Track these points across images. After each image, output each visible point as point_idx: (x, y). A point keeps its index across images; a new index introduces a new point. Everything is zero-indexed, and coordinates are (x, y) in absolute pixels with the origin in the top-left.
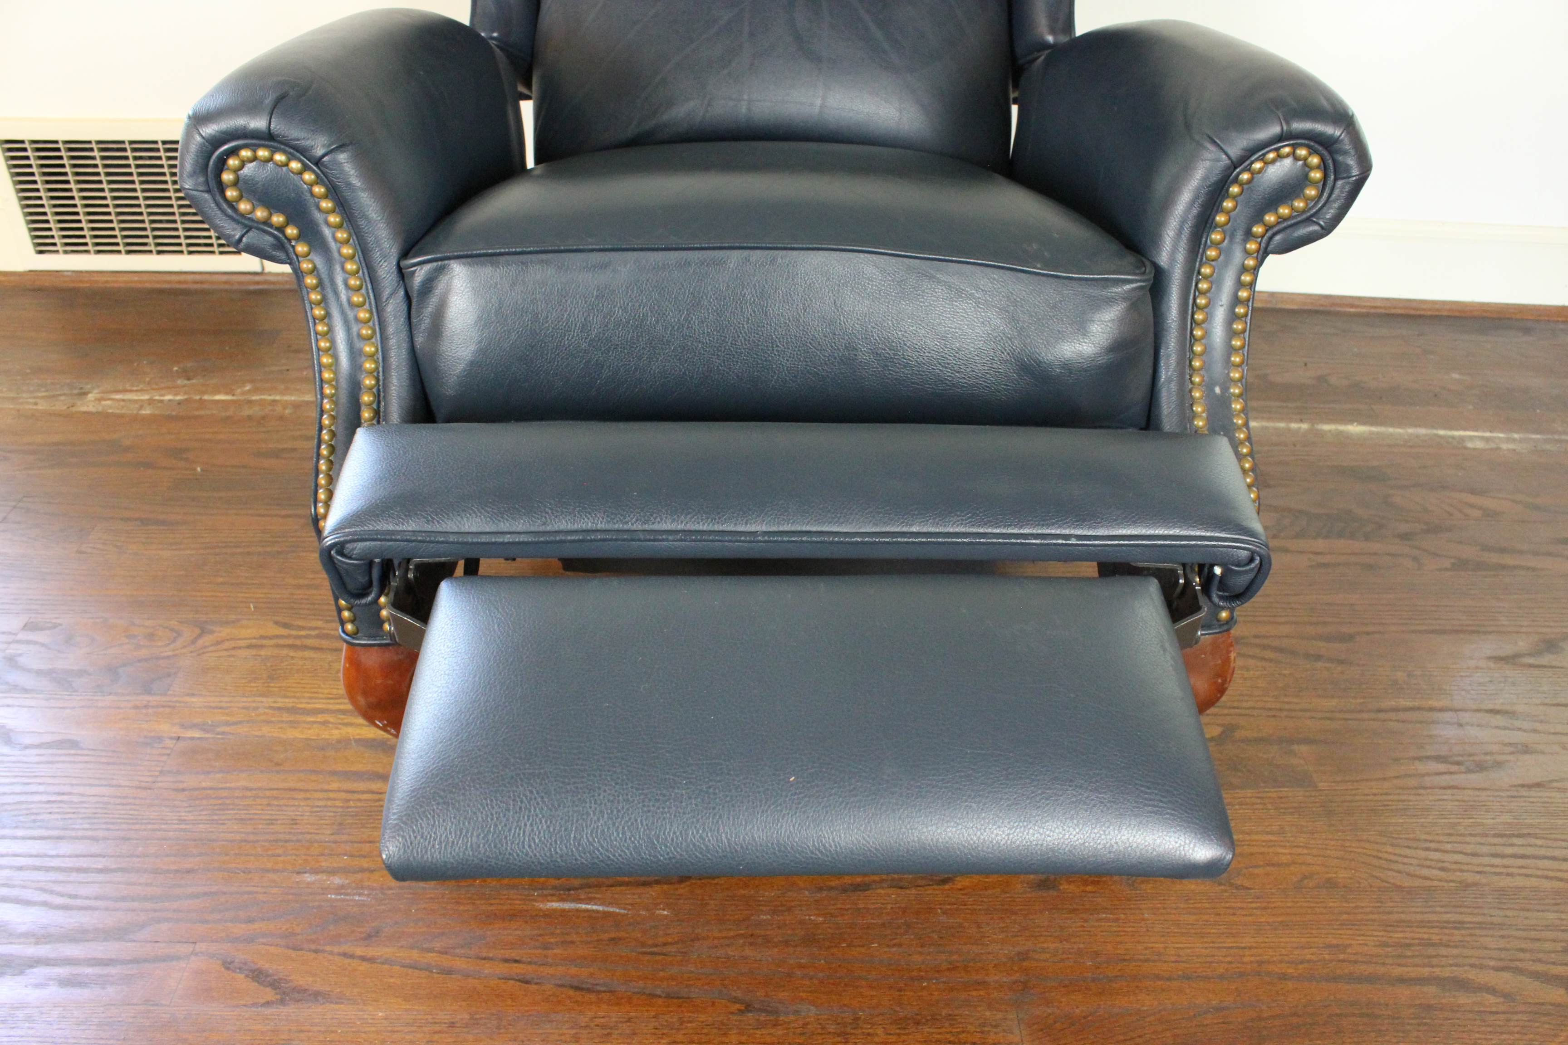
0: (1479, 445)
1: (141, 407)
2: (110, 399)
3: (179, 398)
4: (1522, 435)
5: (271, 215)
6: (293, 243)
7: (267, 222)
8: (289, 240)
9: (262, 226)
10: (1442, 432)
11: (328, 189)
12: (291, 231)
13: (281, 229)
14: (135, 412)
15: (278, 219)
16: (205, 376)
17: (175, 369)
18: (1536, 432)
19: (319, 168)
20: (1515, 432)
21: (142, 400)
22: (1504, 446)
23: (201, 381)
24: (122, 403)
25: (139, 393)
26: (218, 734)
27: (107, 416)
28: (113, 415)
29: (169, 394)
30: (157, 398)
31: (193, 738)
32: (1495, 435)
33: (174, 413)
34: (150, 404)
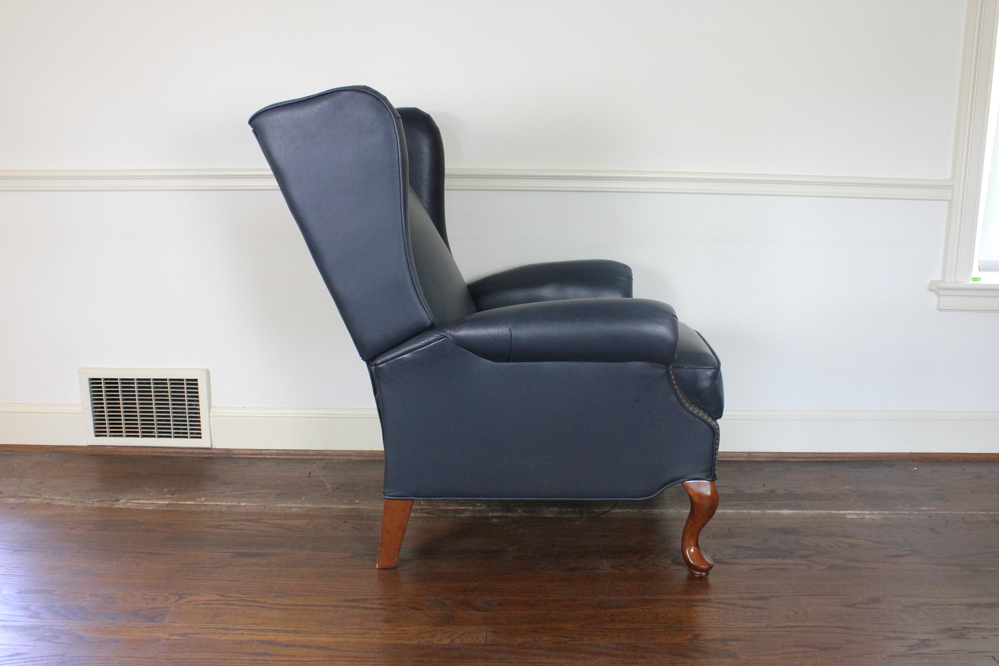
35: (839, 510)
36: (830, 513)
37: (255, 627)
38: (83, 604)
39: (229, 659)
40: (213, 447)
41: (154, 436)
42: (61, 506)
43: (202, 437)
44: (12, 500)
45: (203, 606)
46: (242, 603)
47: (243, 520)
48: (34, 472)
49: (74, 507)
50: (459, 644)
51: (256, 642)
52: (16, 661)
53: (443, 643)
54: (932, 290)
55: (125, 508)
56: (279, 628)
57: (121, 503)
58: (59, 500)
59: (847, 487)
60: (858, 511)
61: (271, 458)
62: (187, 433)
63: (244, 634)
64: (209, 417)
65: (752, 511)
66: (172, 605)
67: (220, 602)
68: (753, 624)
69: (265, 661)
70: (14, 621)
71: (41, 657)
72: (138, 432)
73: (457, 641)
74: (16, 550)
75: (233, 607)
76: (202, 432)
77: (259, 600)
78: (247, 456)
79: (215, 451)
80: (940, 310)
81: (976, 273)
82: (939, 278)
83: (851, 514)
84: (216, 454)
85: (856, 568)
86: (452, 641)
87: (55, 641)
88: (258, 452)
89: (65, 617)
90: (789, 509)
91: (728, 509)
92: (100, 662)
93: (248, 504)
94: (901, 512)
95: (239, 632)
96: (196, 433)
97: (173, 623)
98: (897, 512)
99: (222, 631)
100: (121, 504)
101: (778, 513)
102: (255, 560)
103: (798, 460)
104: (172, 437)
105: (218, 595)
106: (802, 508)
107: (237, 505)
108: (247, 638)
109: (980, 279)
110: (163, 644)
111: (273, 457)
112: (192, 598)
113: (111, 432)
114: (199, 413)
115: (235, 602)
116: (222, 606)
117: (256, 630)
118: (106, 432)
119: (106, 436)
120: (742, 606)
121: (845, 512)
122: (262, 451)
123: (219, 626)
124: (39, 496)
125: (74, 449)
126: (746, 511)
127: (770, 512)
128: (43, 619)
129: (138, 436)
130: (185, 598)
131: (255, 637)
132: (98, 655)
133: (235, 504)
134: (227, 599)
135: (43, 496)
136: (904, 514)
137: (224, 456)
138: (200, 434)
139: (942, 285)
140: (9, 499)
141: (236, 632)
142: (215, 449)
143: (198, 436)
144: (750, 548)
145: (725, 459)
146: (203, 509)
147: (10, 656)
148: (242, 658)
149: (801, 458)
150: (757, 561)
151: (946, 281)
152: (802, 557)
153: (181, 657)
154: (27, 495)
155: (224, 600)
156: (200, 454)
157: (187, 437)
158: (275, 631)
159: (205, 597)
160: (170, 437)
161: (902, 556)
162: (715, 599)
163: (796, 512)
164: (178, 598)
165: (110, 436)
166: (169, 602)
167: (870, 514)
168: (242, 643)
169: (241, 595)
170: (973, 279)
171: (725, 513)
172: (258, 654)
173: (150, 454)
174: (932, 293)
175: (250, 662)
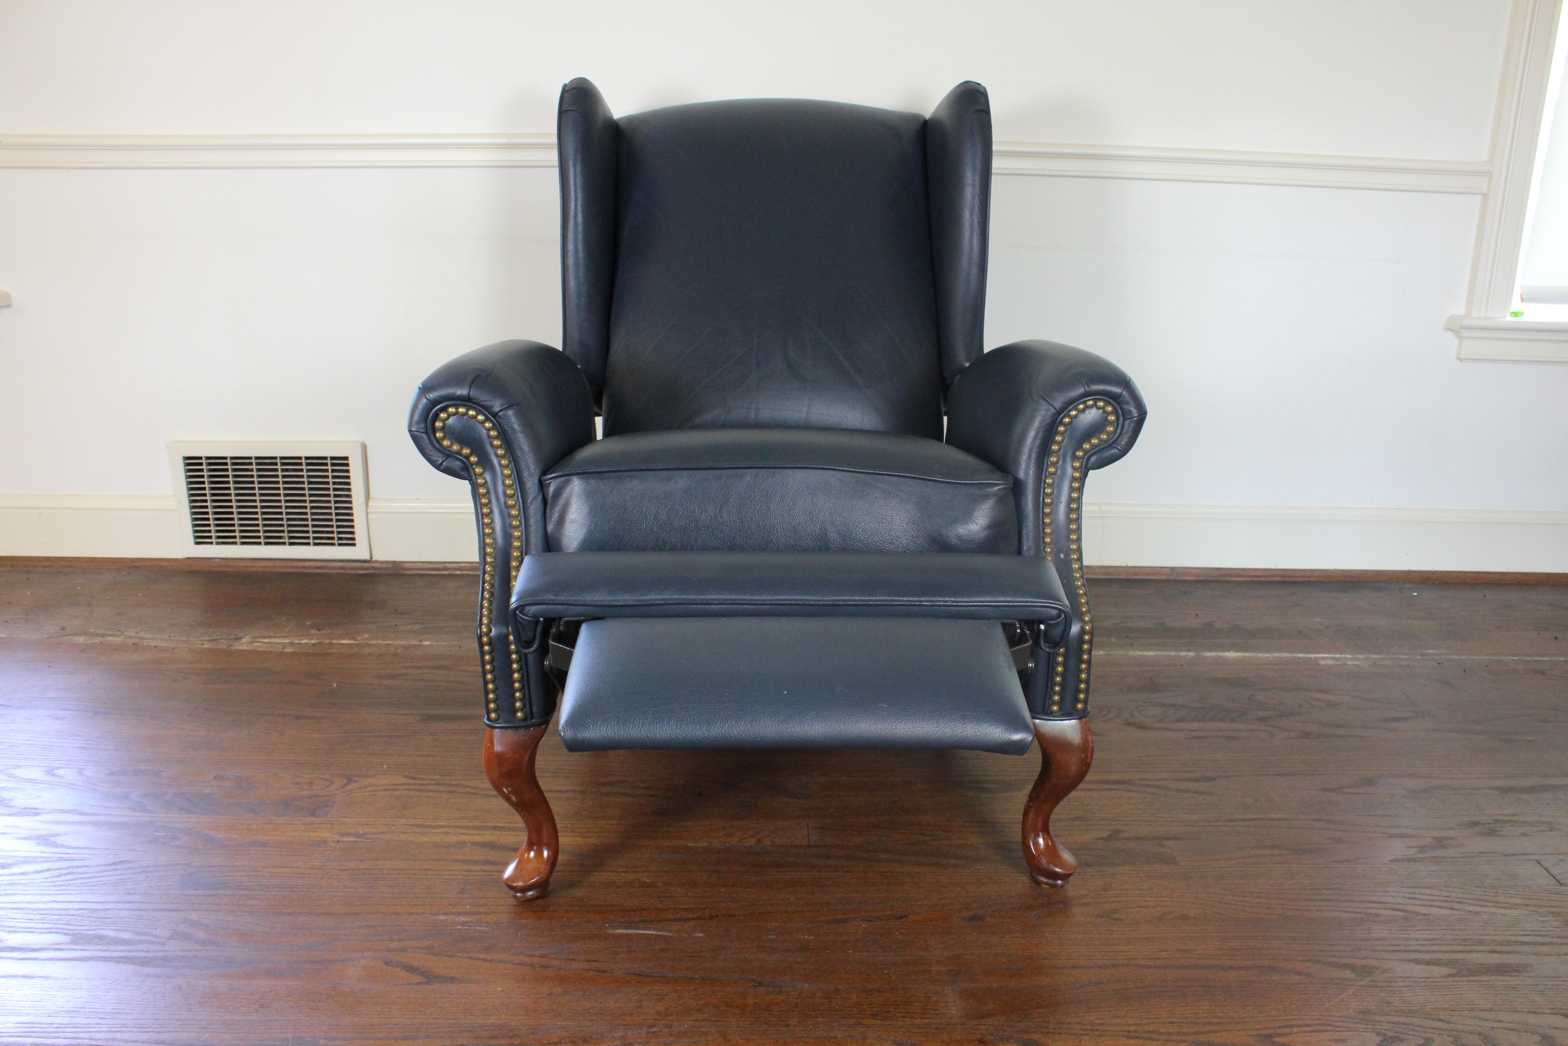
0: (1330, 662)
1: (284, 647)
2: (258, 642)
3: (313, 642)
4: (1365, 656)
5: (462, 448)
6: (474, 467)
7: (459, 453)
8: (472, 465)
9: (456, 455)
10: (1301, 655)
11: (499, 433)
12: (473, 459)
13: (467, 457)
14: (280, 650)
15: (466, 451)
16: (331, 628)
17: (308, 623)
18: (1376, 653)
19: (495, 419)
20: (1360, 654)
21: (284, 643)
22: (1349, 663)
23: (329, 631)
24: (269, 645)
25: (282, 639)
26: (368, 839)
27: (259, 652)
28: (264, 652)
29: (305, 639)
30: (296, 641)
31: (349, 842)
32: (1343, 656)
33: (311, 651)
34: (291, 645)
35: (1308, 653)
36: (1295, 657)
37: (465, 823)
38: (207, 791)
39: (431, 870)
40: (374, 559)
41: (284, 544)
42: (155, 647)
43: (357, 544)
44: (81, 639)
45: (385, 793)
46: (442, 788)
47: (428, 667)
48: (108, 598)
49: (174, 649)
50: (769, 846)
51: (469, 844)
52: (120, 872)
53: (746, 845)
54: (1451, 330)
55: (250, 651)
56: (501, 825)
57: (243, 643)
58: (151, 639)
59: (1318, 620)
60: (1336, 654)
61: (463, 575)
62: (333, 538)
63: (449, 833)
64: (367, 514)
65: (1182, 654)
66: (337, 792)
67: (409, 787)
68: (1196, 817)
69: (485, 871)
70: (110, 815)
71: (156, 866)
72: (259, 537)
73: (767, 842)
74: (97, 713)
75: (430, 794)
76: (357, 536)
77: (467, 783)
78: (426, 572)
79: (376, 565)
80: (1461, 360)
81: (1516, 305)
82: (1461, 311)
83: (1326, 658)
84: (378, 569)
85: (1338, 736)
86: (759, 841)
87: (172, 844)
88: (441, 566)
89: (183, 809)
90: (1235, 651)
91: (1147, 650)
92: (243, 874)
93: (435, 643)
94: (1398, 656)
95: (443, 830)
96: (347, 539)
97: (342, 817)
98: (1393, 656)
99: (417, 830)
100: (245, 644)
101: (1220, 657)
102: (454, 726)
103: (1244, 579)
104: (312, 544)
105: (405, 776)
106: (1255, 649)
107: (419, 645)
108: (455, 839)
109: (1522, 313)
110: (332, 849)
111: (464, 572)
112: (367, 781)
113: (219, 537)
114: (351, 508)
115: (430, 787)
116: (412, 793)
117: (468, 828)
118: (210, 537)
119: (211, 543)
120: (1178, 790)
121: (1317, 655)
122: (447, 565)
123: (412, 821)
124: (120, 633)
125: (164, 564)
126: (1173, 653)
127: (1208, 654)
128: (151, 812)
129: (260, 543)
130: (356, 781)
131: (465, 838)
132: (239, 864)
133: (413, 642)
134: (419, 782)
135: (126, 633)
136: (1402, 659)
137: (390, 572)
138: (354, 539)
139: (1466, 322)
140: (76, 638)
141: (437, 831)
142: (376, 562)
143: (350, 542)
144: (1183, 706)
145: (1136, 577)
146: (367, 651)
147: (111, 865)
148: (450, 868)
149: (1248, 576)
150: (1194, 725)
151: (1472, 315)
152: (1262, 719)
153: (361, 867)
154: (101, 631)
155: (413, 784)
156: (354, 568)
157: (333, 544)
158: (495, 828)
159: (384, 781)
160: (308, 544)
161: (1404, 719)
162: (1139, 780)
163: (1247, 654)
164: (345, 781)
165: (218, 543)
166: (333, 787)
167: (1353, 659)
168: (448, 846)
169: (437, 777)
170: (1512, 313)
171: (1143, 656)
172: (474, 862)
173: (280, 570)
174: (1451, 335)
175: (464, 873)
